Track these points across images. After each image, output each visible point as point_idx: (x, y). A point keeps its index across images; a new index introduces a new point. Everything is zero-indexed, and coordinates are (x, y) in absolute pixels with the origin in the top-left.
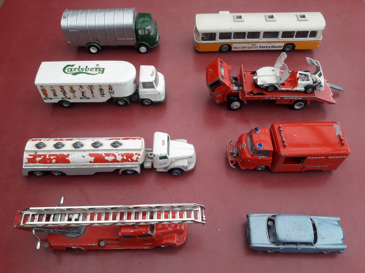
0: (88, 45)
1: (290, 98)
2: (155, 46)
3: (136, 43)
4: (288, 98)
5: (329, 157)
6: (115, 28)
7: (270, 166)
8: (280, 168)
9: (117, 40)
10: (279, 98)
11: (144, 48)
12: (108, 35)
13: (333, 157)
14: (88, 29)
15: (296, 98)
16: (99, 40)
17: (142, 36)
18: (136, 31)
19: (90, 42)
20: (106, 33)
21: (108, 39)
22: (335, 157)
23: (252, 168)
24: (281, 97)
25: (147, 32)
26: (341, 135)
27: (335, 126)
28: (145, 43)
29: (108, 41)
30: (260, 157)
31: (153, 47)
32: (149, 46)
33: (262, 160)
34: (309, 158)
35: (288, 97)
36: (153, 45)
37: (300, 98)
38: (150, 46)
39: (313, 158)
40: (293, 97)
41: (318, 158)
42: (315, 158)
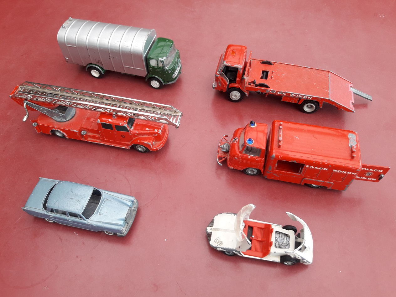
0: (89, 66)
1: (298, 96)
2: (170, 83)
3: (147, 75)
4: (295, 96)
5: (334, 171)
6: (120, 52)
7: (262, 170)
8: (274, 174)
9: (123, 67)
10: (284, 94)
11: (157, 83)
12: (111, 59)
13: (338, 171)
14: (87, 47)
15: (304, 97)
16: (102, 63)
17: (154, 68)
18: (147, 60)
19: (90, 63)
20: (110, 56)
21: (112, 64)
22: (341, 171)
23: (241, 169)
24: (286, 93)
25: (160, 65)
26: (355, 147)
27: (350, 135)
28: (157, 77)
29: (113, 66)
30: (250, 156)
31: (168, 84)
32: (162, 82)
33: (252, 160)
34: (307, 166)
35: (295, 94)
36: (168, 82)
37: (310, 98)
38: (164, 82)
39: (313, 167)
40: (301, 95)
41: (320, 168)
42: (316, 168)
